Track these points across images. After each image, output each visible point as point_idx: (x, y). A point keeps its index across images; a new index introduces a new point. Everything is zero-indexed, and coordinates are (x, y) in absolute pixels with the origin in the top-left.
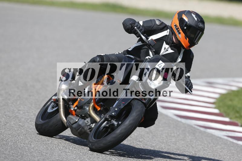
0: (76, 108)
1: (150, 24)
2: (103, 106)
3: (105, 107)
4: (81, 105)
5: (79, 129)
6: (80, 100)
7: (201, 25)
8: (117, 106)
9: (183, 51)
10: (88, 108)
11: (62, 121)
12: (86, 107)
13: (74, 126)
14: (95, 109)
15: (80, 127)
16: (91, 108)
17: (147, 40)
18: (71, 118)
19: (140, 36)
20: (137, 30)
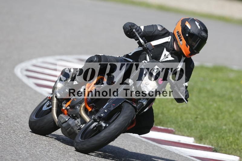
0: (68, 108)
1: (151, 30)
2: (95, 108)
3: (97, 109)
4: (73, 105)
5: (68, 128)
6: (73, 100)
7: (204, 34)
8: (107, 108)
9: (183, 59)
10: (79, 108)
11: (54, 119)
12: (78, 107)
13: (64, 125)
14: (87, 110)
15: (70, 127)
16: (82, 108)
17: (145, 44)
18: (62, 117)
19: (138, 39)
20: (136, 33)
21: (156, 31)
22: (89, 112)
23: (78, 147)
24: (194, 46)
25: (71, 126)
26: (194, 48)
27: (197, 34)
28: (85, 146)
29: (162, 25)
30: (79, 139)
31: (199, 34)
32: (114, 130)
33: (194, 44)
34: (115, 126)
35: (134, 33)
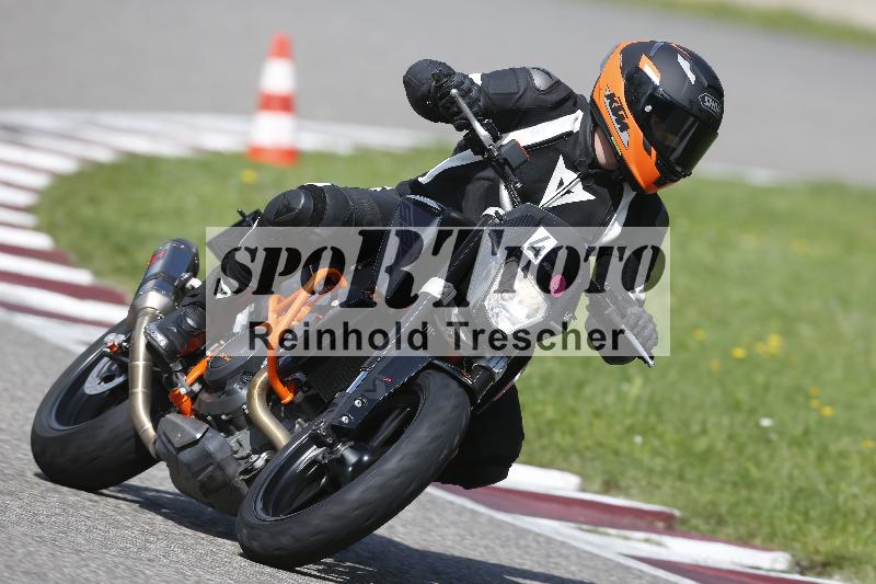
0: (197, 388)
1: (509, 87)
2: (305, 388)
3: (312, 392)
4: (216, 377)
5: (203, 469)
7: (709, 103)
8: (360, 393)
10: (244, 392)
12: (236, 386)
13: (186, 456)
14: (274, 397)
15: (211, 464)
16: (256, 392)
17: (495, 142)
18: (177, 427)
19: (469, 126)
20: (460, 100)
21: (529, 94)
22: (286, 405)
23: (255, 545)
24: (674, 150)
25: (213, 459)
26: (673, 157)
27: (686, 103)
28: (285, 541)
29: (550, 70)
30: (255, 511)
31: (691, 101)
32: (398, 477)
33: (673, 140)
34: (399, 461)
35: (453, 101)
